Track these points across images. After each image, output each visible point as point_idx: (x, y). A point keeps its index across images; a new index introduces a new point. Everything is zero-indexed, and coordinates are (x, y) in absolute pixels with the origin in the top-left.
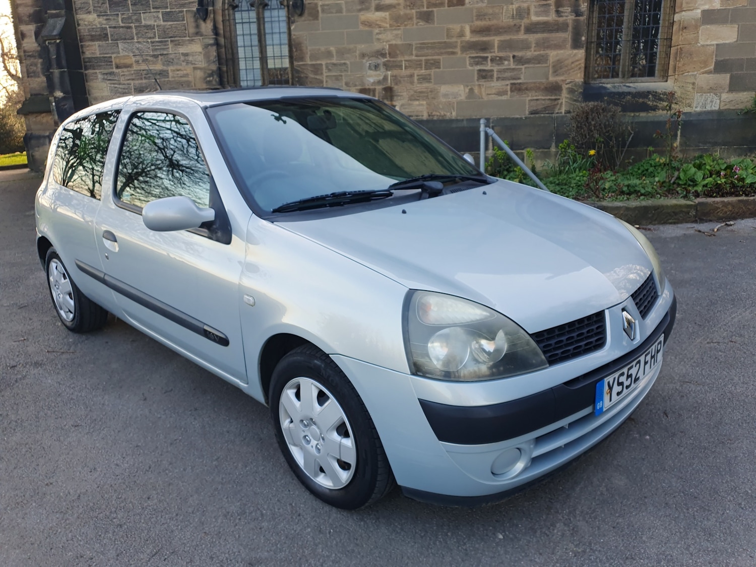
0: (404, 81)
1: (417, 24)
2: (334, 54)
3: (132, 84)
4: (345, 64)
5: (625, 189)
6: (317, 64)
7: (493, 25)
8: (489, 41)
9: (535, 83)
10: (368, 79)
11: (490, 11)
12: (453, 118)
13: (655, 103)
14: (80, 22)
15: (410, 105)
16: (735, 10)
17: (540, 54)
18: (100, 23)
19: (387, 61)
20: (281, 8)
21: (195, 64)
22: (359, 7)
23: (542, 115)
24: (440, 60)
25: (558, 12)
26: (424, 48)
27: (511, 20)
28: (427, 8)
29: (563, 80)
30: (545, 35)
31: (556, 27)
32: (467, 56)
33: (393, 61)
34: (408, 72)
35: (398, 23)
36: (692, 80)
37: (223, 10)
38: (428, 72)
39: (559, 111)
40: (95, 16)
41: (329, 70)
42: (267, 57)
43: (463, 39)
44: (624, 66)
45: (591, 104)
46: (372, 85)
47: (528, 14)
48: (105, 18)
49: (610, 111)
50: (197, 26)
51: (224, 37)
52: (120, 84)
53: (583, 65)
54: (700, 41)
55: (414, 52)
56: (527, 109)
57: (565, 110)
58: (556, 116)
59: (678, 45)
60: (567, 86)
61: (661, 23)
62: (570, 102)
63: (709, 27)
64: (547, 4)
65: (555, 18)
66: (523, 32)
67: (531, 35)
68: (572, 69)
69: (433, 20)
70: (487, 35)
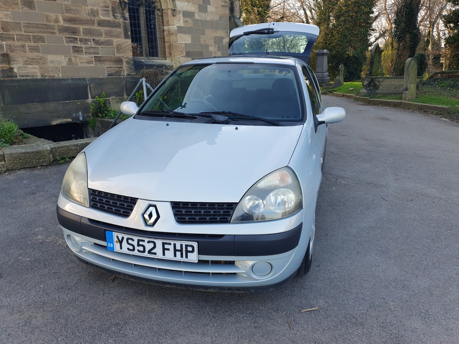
0: (17, 49)
1: (22, 9)
7: (77, 18)
8: (77, 28)
9: (107, 57)
11: (74, 8)
12: (60, 78)
15: (25, 68)
16: (189, 28)
17: (108, 40)
19: (1, 34)
23: (115, 76)
24: (44, 36)
25: (114, 15)
26: (30, 27)
27: (88, 16)
29: (122, 56)
30: (109, 29)
31: (114, 25)
32: (64, 36)
33: (6, 34)
34: (20, 43)
36: (178, 60)
38: (36, 44)
39: (124, 74)
43: (58, 24)
44: (146, 50)
47: (98, 14)
53: (131, 48)
54: (178, 41)
55: (23, 29)
56: (106, 73)
57: (126, 74)
58: (123, 77)
59: (169, 42)
60: (125, 60)
61: (157, 30)
62: (128, 69)
63: (181, 34)
64: (107, 10)
65: (113, 19)
66: (96, 25)
67: (101, 27)
68: (126, 50)
69: (34, 7)
70: (75, 24)
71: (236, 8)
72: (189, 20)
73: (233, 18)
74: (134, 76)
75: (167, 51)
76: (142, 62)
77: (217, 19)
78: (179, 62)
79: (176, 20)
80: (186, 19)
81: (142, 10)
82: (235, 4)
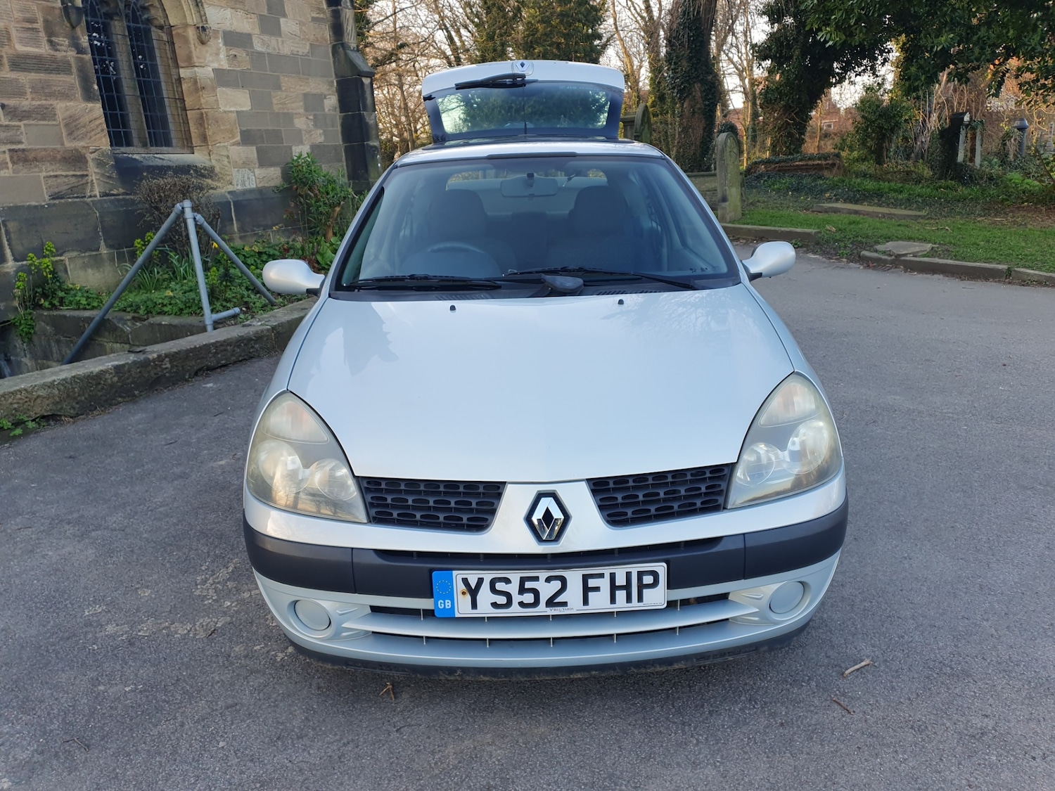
9: (45, 149)
13: (199, 181)
16: (242, 72)
17: (42, 105)
23: (70, 200)
25: (50, 42)
29: (84, 147)
30: (42, 76)
31: (54, 65)
36: (225, 153)
39: (93, 194)
47: (9, 39)
53: (105, 126)
54: (220, 106)
56: (45, 191)
57: (100, 192)
58: (92, 201)
59: (199, 109)
60: (93, 156)
61: (162, 77)
62: (101, 179)
63: (224, 89)
64: (33, 29)
65: (50, 51)
66: (7, 67)
67: (21, 73)
68: (93, 130)
71: (347, 25)
72: (241, 53)
73: (341, 49)
74: (121, 197)
75: (193, 129)
76: (135, 159)
77: (306, 51)
78: (228, 157)
79: (208, 55)
80: (232, 52)
81: (119, 28)
82: (343, 15)
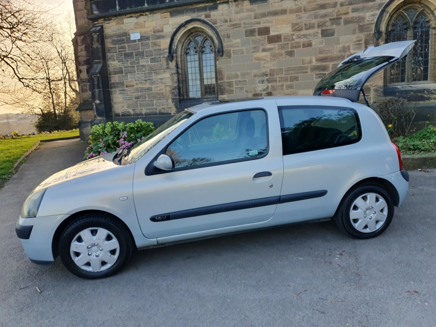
0: (278, 88)
1: (285, 58)
2: (240, 75)
3: (134, 96)
4: (245, 81)
5: (411, 147)
6: (230, 82)
7: (328, 56)
8: (326, 65)
10: (258, 88)
11: (327, 49)
13: (429, 96)
14: (109, 65)
18: (119, 65)
19: (269, 78)
20: (211, 53)
21: (166, 84)
22: (253, 50)
24: (298, 76)
26: (289, 70)
27: (339, 53)
28: (291, 49)
29: (371, 85)
32: (314, 74)
33: (272, 78)
34: (281, 83)
35: (274, 58)
37: (181, 55)
38: (292, 83)
39: (370, 102)
40: (117, 62)
41: (237, 84)
42: (203, 79)
43: (311, 64)
44: (408, 75)
45: (388, 98)
46: (260, 92)
47: (349, 49)
48: (122, 62)
49: (400, 101)
50: (168, 64)
51: (181, 69)
52: (127, 95)
53: (383, 76)
55: (284, 73)
57: (373, 101)
60: (374, 88)
61: (430, 50)
62: (375, 97)
64: (360, 44)
68: (376, 78)
69: (294, 55)
70: (325, 62)
